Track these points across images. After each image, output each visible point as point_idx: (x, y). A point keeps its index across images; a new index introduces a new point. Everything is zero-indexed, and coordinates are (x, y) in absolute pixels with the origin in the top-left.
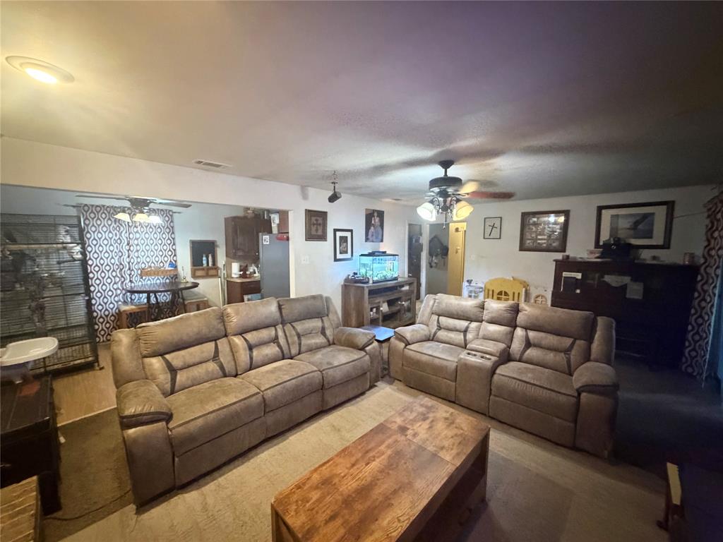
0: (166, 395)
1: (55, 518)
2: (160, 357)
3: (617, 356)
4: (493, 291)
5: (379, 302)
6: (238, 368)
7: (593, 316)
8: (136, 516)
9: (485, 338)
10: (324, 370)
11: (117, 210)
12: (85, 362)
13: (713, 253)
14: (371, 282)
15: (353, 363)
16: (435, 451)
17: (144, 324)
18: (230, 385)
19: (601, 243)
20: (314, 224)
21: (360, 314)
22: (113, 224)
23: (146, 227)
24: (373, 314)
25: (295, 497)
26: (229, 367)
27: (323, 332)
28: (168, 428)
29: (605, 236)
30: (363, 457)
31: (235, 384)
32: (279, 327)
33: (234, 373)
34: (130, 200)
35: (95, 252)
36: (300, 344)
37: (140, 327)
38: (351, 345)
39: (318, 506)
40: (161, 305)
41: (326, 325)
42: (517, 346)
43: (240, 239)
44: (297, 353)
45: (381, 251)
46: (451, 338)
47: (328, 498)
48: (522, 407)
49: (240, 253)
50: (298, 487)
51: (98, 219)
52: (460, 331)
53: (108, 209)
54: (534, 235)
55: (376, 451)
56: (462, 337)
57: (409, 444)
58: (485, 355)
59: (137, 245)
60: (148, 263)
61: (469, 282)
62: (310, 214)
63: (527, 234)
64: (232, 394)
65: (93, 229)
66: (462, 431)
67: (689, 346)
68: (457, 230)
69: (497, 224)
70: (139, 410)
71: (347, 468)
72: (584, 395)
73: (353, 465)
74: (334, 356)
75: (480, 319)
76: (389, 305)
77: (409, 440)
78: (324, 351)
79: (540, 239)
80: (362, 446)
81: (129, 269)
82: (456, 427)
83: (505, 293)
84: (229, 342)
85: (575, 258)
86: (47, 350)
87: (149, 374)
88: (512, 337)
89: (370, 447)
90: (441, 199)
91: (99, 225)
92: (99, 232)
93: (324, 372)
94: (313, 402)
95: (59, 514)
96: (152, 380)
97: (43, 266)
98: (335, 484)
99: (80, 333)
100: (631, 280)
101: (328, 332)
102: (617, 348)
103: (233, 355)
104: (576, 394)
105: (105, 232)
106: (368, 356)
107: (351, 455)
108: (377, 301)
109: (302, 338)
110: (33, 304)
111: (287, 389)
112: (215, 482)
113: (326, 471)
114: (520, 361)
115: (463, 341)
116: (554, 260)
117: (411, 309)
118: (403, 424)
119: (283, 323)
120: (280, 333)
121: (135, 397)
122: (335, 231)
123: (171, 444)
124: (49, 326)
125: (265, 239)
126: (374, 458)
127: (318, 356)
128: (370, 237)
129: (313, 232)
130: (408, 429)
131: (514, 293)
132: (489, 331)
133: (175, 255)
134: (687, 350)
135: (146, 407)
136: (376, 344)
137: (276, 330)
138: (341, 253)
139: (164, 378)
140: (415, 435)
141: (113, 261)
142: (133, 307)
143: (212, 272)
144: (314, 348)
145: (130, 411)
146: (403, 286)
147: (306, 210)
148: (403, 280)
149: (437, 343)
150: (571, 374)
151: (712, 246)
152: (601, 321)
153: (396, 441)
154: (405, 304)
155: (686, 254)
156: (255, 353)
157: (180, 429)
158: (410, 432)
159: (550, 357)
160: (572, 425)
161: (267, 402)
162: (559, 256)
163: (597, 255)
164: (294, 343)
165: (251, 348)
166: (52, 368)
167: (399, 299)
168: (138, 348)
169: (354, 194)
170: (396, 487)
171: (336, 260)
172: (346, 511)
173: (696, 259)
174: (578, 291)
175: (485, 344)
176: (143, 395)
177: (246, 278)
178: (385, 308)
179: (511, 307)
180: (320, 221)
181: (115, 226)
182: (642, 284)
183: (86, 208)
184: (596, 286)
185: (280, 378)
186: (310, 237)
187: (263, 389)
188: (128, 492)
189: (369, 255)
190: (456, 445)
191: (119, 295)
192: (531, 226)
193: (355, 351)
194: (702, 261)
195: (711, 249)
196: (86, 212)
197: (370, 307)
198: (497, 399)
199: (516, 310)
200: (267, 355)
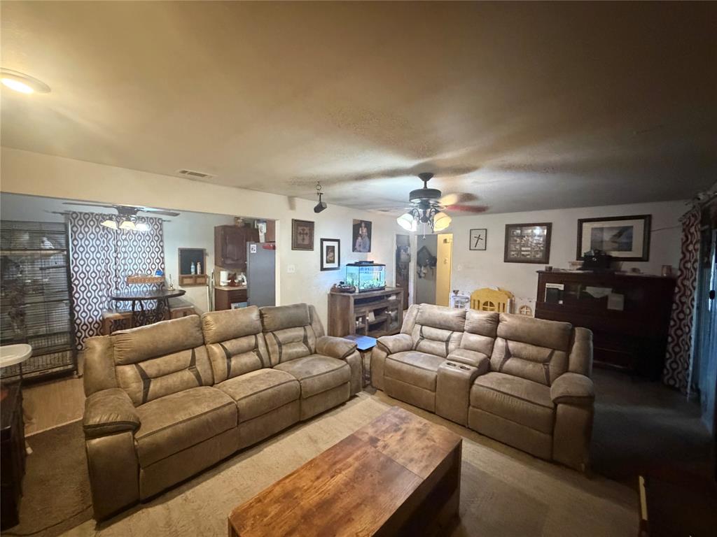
0: (137, 403)
1: (10, 534)
2: (134, 365)
3: (595, 366)
4: (479, 301)
5: (365, 312)
6: (215, 377)
7: (570, 327)
8: (95, 532)
9: (467, 348)
10: (302, 379)
11: (104, 217)
12: (64, 370)
13: (689, 265)
14: (357, 291)
15: (333, 372)
16: (404, 463)
17: (119, 332)
18: (204, 394)
19: (583, 255)
20: (300, 233)
21: (346, 323)
22: (101, 231)
23: (135, 235)
24: (359, 323)
25: (253, 512)
26: (205, 376)
27: (305, 340)
28: (134, 438)
29: (586, 248)
30: (328, 470)
31: (210, 393)
32: (260, 336)
33: (211, 382)
34: (118, 208)
35: (82, 259)
36: (280, 353)
37: (115, 335)
38: (332, 353)
39: (275, 521)
40: (146, 312)
41: (309, 335)
42: (497, 357)
43: (230, 247)
44: (278, 361)
45: (369, 260)
46: (433, 348)
47: (286, 513)
48: (502, 419)
49: (229, 262)
50: (259, 500)
51: (87, 226)
52: (443, 341)
53: (97, 217)
54: (518, 247)
55: (345, 462)
56: (445, 347)
57: (378, 455)
58: (464, 365)
59: (125, 252)
60: (135, 270)
61: (456, 292)
62: (297, 223)
63: (512, 246)
64: (204, 404)
65: (81, 236)
66: (433, 443)
67: (670, 358)
68: (445, 241)
69: (483, 237)
70: (104, 419)
71: (312, 481)
72: (560, 406)
73: (318, 478)
74: (313, 366)
75: (462, 329)
76: (375, 315)
77: (379, 452)
78: (305, 360)
79: (524, 251)
80: (329, 457)
81: (116, 276)
82: (428, 439)
83: (491, 303)
84: (207, 349)
85: (558, 269)
86: (18, 357)
87: (121, 382)
88: (493, 348)
89: (337, 459)
90: (421, 211)
91: (87, 233)
92: (87, 239)
93: (302, 382)
94: (290, 412)
95: (16, 529)
96: (124, 388)
97: (27, 272)
98: (296, 498)
99: (62, 340)
100: (612, 292)
101: (310, 341)
102: (594, 359)
103: (211, 363)
104: (552, 405)
105: (93, 240)
106: (348, 365)
107: (317, 466)
108: (363, 310)
109: (284, 347)
110: (13, 310)
111: (262, 400)
112: (183, 495)
113: (288, 485)
114: (499, 372)
115: (445, 351)
116: (537, 272)
117: (398, 319)
118: (374, 435)
119: (265, 331)
120: (261, 342)
121: (102, 405)
122: (322, 240)
123: (137, 455)
124: (31, 333)
125: (253, 248)
126: (341, 470)
127: (298, 366)
128: (357, 246)
129: (300, 242)
130: (379, 440)
131: (499, 304)
132: (470, 341)
133: (163, 263)
134: (669, 361)
135: (112, 416)
136: (357, 353)
137: (256, 338)
138: (327, 262)
139: (136, 386)
140: (385, 447)
141: (99, 268)
142: (117, 314)
143: (199, 280)
144: (295, 356)
145: (95, 420)
146: (390, 296)
147: (293, 220)
148: (390, 289)
149: (419, 353)
150: (549, 386)
151: (687, 258)
152: (579, 332)
153: (366, 453)
154: (392, 314)
155: (663, 266)
156: (234, 361)
157: (146, 440)
158: (380, 444)
159: (530, 367)
160: (548, 437)
161: (240, 412)
162: (542, 267)
163: (579, 267)
164: (274, 352)
165: (229, 356)
166: (29, 376)
167: (386, 308)
168: (112, 355)
169: (339, 204)
170: (359, 501)
171: (323, 269)
172: (303, 527)
173: (673, 272)
174: (561, 302)
175: (465, 354)
176: (111, 404)
177: (234, 286)
178: (371, 317)
179: (491, 317)
180: (307, 230)
181: (103, 233)
182: (622, 296)
183: (74, 216)
184: (578, 297)
185: (256, 387)
186: (296, 246)
187: (237, 399)
188: (89, 507)
189: (356, 264)
190: (425, 457)
191: (104, 302)
192: (515, 238)
193: (336, 361)
194: (679, 273)
195: (686, 262)
196: (74, 219)
197: (356, 316)
198: (476, 410)
199: (496, 320)
200: (246, 364)
